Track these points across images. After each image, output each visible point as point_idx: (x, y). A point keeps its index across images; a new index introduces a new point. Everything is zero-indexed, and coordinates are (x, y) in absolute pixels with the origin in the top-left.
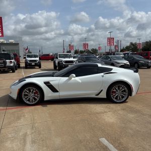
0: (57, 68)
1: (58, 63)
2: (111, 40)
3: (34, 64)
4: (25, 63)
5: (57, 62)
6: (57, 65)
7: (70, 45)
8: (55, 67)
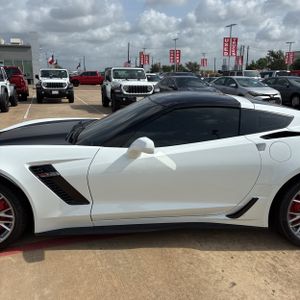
0: (110, 104)
1: (112, 91)
2: (230, 43)
3: (57, 92)
4: (37, 88)
5: (109, 88)
6: (109, 95)
7: (141, 53)
8: (105, 100)
